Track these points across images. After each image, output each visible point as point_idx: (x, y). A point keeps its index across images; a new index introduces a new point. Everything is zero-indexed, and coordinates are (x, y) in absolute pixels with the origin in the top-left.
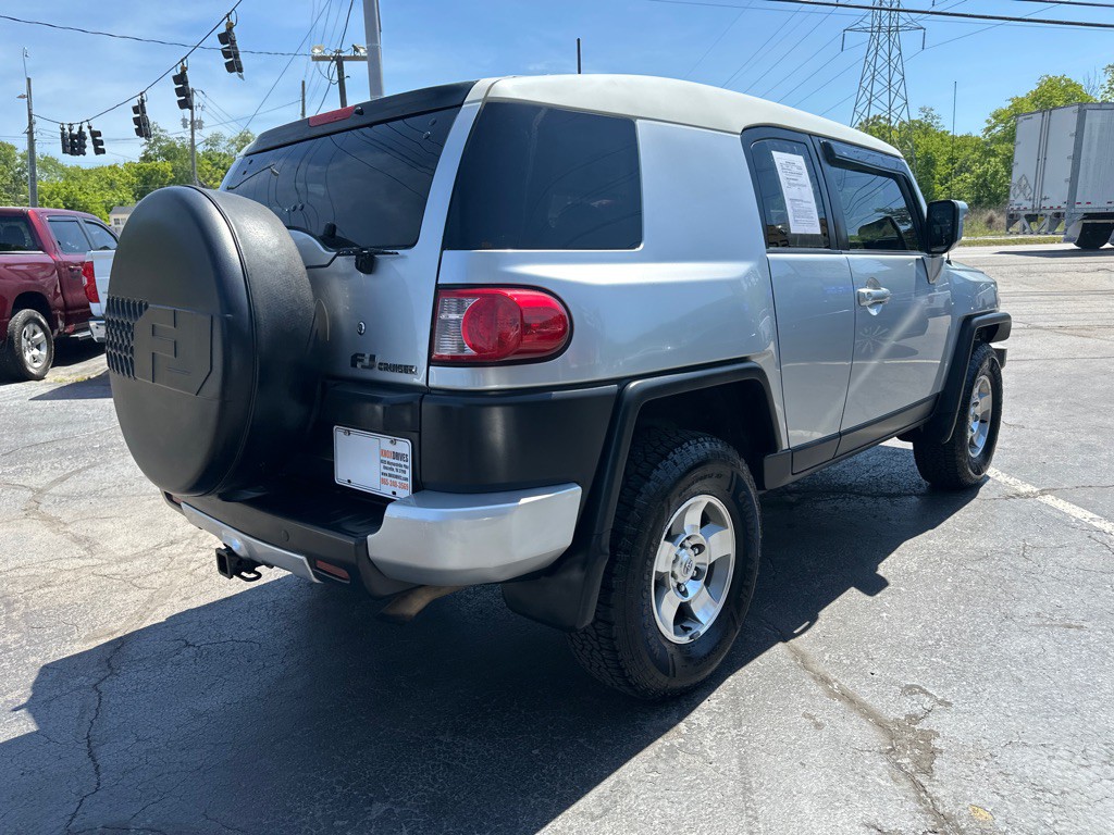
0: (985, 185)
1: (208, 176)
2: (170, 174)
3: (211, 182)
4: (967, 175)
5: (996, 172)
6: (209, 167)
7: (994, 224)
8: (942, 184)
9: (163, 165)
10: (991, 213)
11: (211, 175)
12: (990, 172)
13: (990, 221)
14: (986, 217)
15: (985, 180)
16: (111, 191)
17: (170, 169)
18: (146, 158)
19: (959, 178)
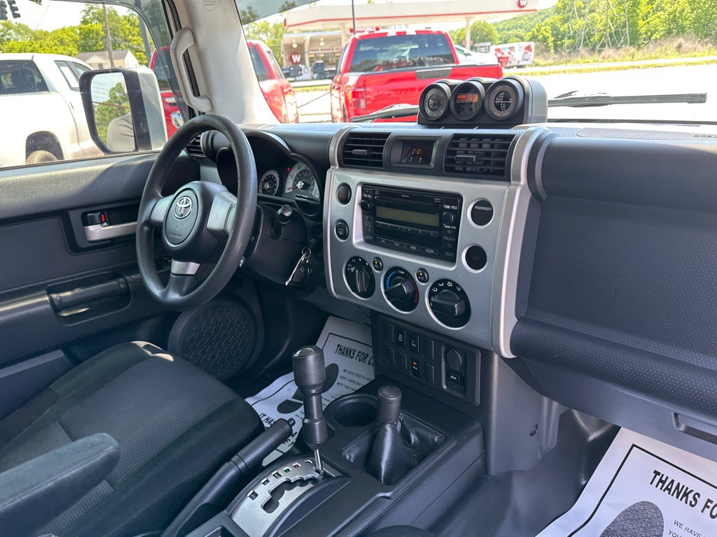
0: (674, 20)
1: (127, 33)
2: (101, 32)
3: (130, 37)
4: (662, 13)
5: (683, 10)
6: (128, 26)
7: (682, 49)
8: (644, 20)
9: (97, 26)
10: (681, 40)
11: (130, 32)
12: (679, 9)
13: (680, 46)
14: (676, 44)
15: (675, 16)
16: (62, 47)
17: (101, 29)
18: (85, 22)
19: (656, 15)
